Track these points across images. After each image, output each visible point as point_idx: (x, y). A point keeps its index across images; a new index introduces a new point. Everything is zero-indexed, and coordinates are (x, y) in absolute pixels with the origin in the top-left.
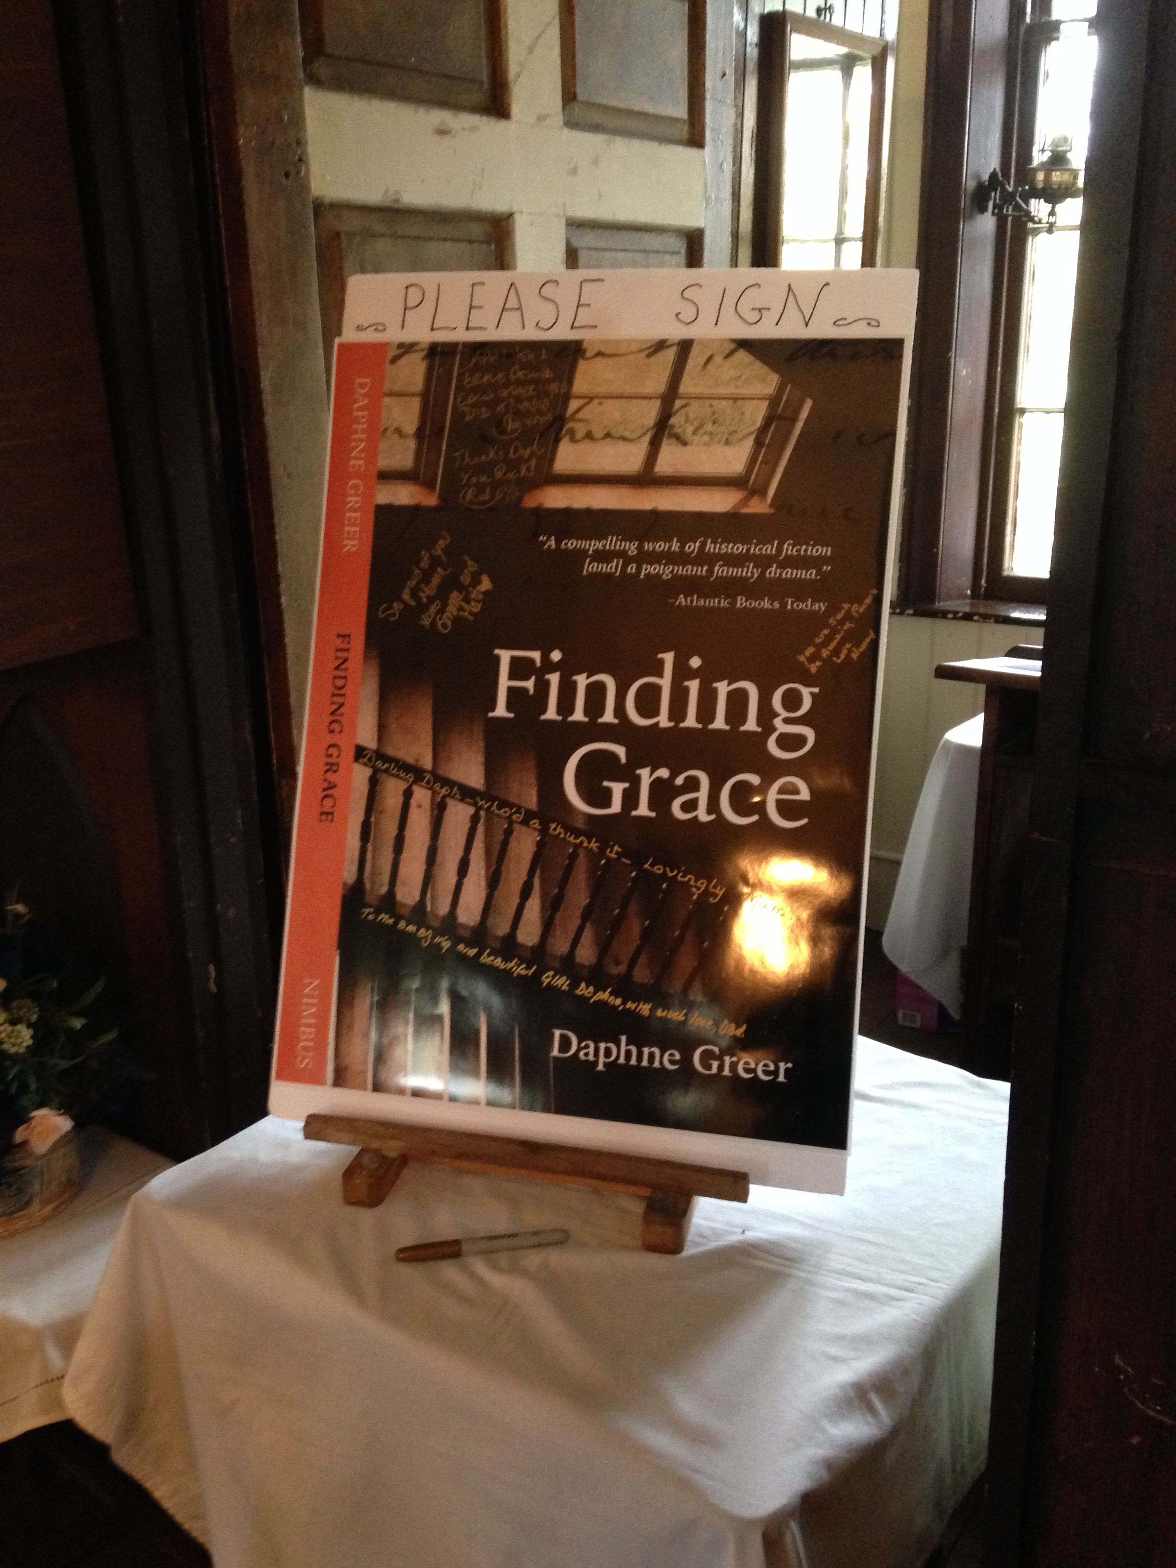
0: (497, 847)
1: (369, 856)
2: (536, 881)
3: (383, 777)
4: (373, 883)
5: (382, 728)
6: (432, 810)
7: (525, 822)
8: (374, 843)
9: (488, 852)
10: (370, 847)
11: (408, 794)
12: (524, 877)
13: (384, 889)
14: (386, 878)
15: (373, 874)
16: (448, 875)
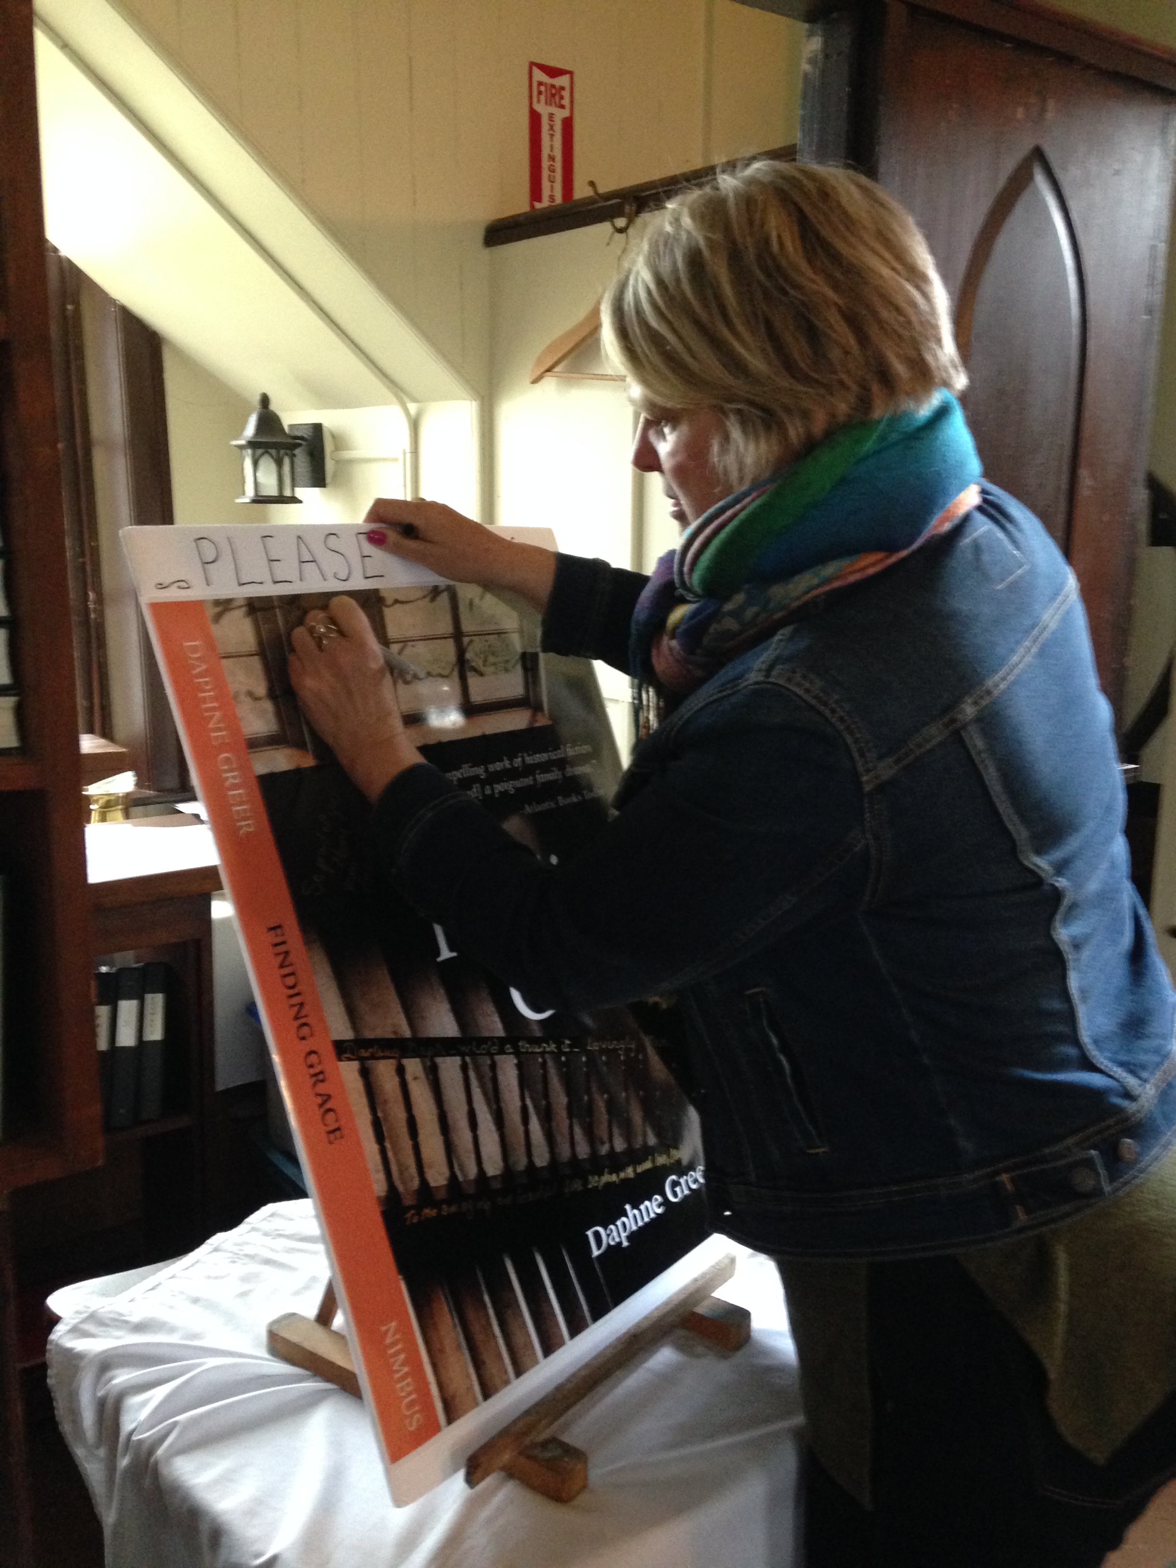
0: (489, 1085)
1: (390, 1154)
2: (528, 1102)
3: (370, 1063)
4: (404, 1183)
5: (352, 1012)
6: (427, 1076)
7: (502, 1052)
8: (391, 1138)
9: (485, 1094)
10: (388, 1145)
11: (401, 1071)
12: (518, 1104)
13: (416, 1183)
14: (413, 1170)
15: (401, 1173)
16: (463, 1136)
